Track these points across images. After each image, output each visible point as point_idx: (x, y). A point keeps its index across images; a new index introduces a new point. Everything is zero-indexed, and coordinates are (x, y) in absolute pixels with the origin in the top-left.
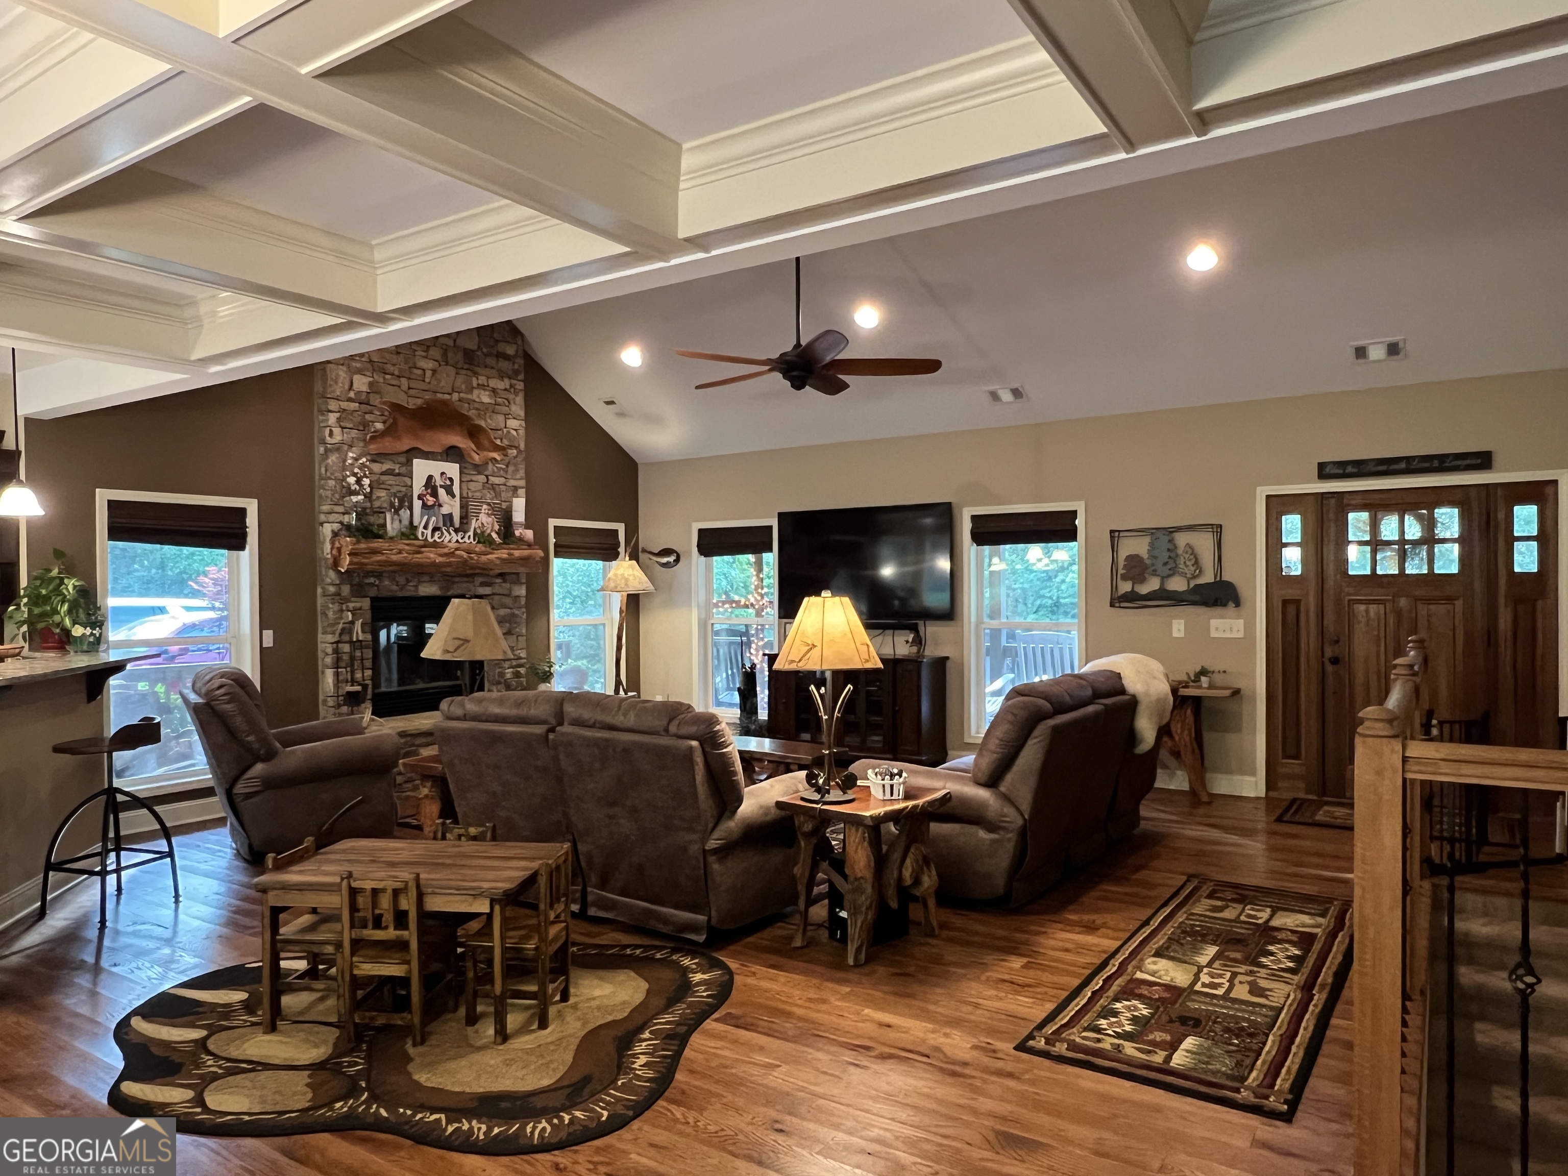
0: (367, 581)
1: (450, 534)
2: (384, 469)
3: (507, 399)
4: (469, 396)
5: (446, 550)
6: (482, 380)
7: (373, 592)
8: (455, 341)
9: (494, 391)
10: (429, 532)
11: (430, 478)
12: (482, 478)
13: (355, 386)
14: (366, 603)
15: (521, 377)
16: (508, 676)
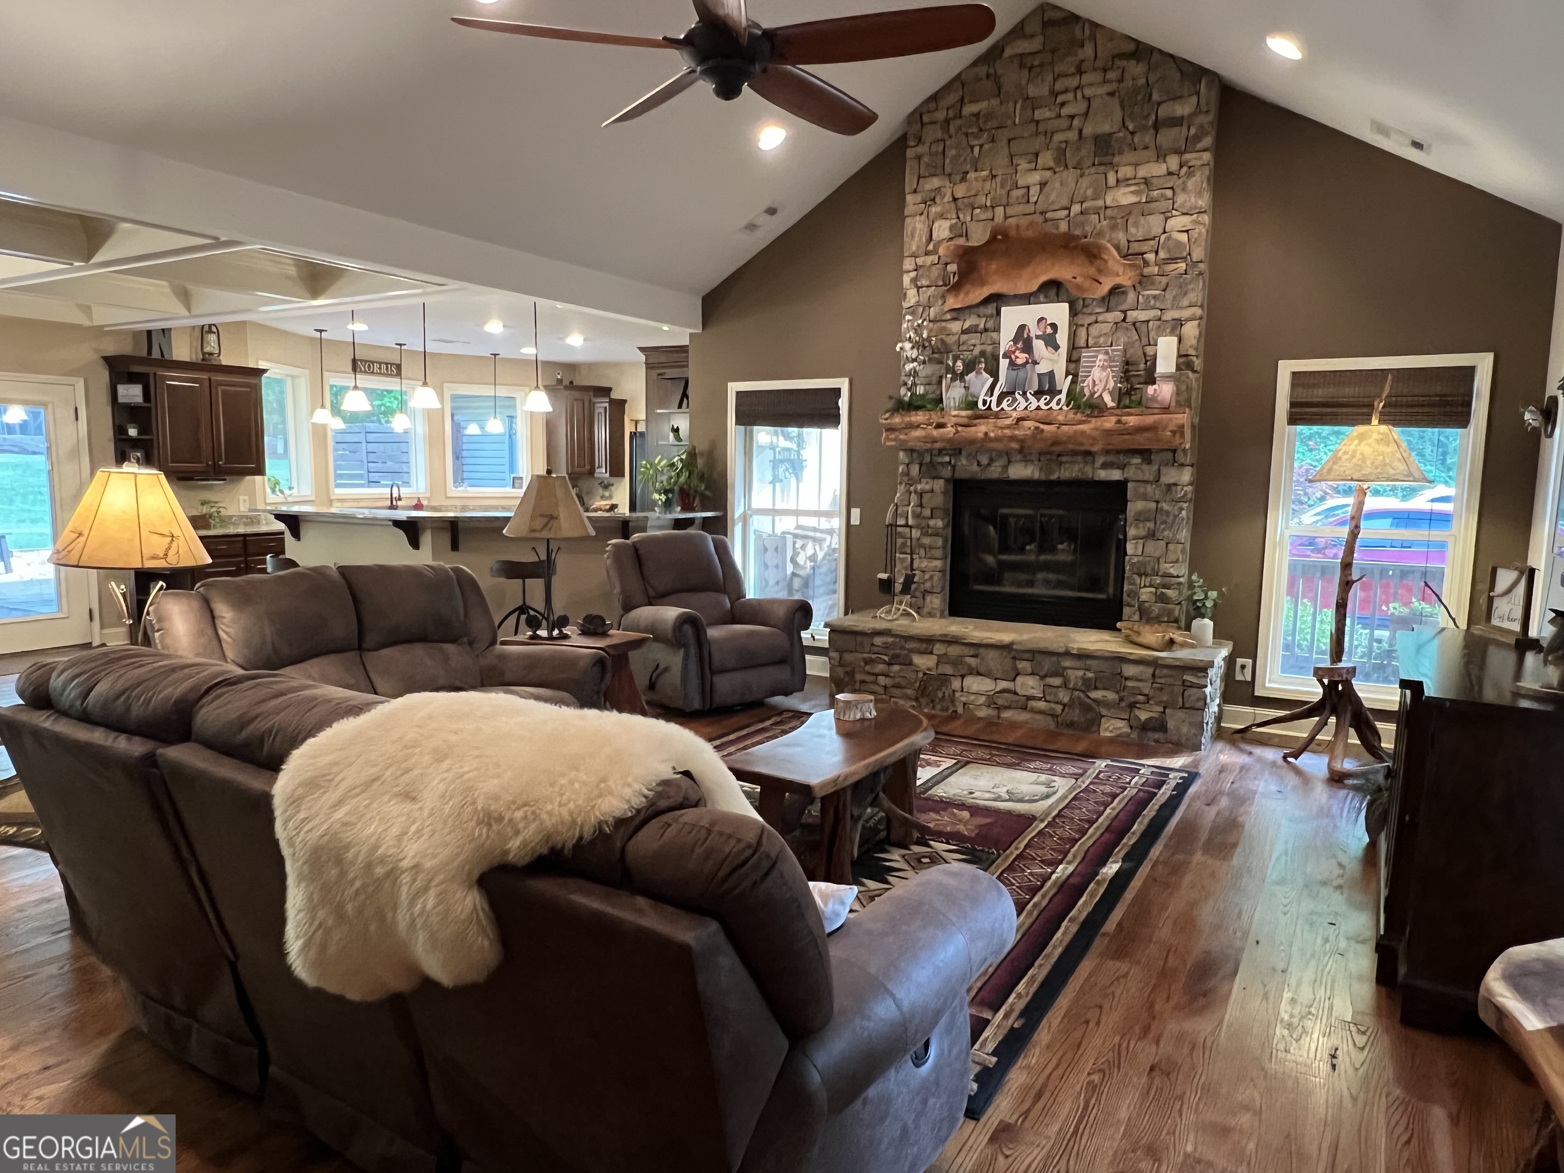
0: (940, 460)
1: (1027, 400)
2: (966, 325)
3: (1172, 188)
4: (1100, 203)
5: (1008, 422)
6: (1126, 171)
7: (947, 472)
8: (1080, 131)
9: (1146, 181)
10: (995, 399)
11: (1022, 328)
12: (1117, 316)
13: (934, 236)
14: (939, 485)
15: (1207, 141)
16: (1144, 597)
